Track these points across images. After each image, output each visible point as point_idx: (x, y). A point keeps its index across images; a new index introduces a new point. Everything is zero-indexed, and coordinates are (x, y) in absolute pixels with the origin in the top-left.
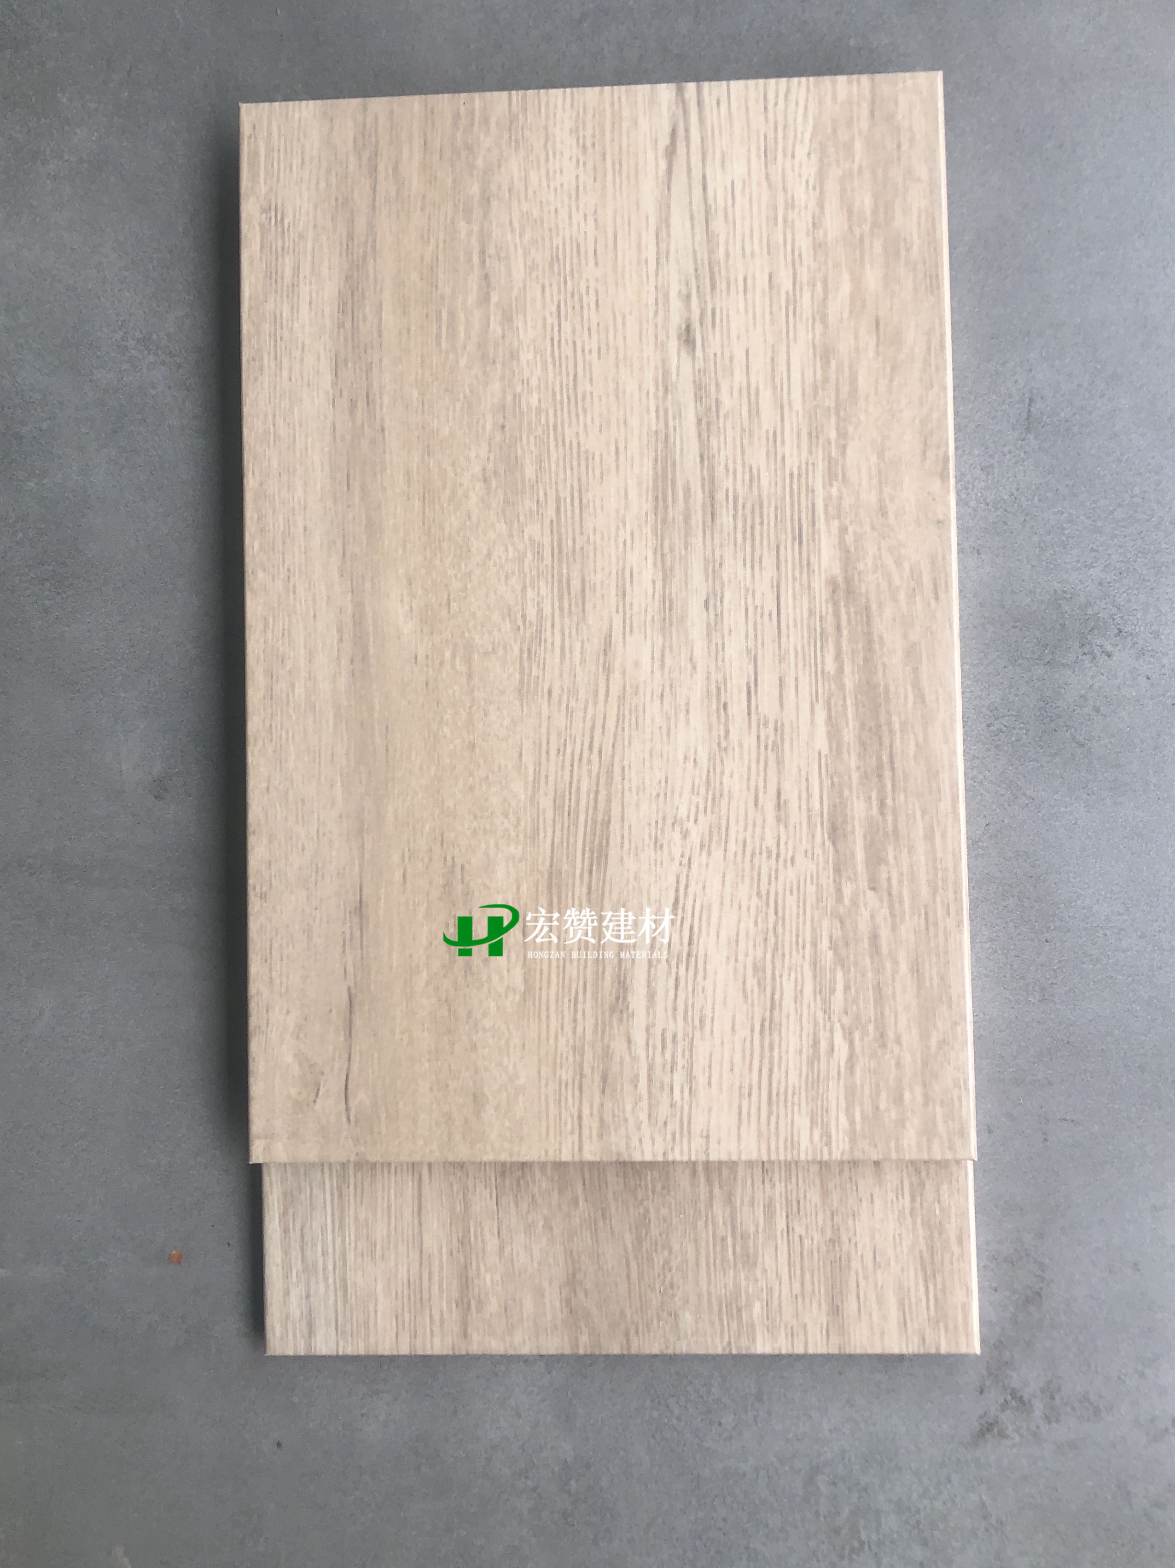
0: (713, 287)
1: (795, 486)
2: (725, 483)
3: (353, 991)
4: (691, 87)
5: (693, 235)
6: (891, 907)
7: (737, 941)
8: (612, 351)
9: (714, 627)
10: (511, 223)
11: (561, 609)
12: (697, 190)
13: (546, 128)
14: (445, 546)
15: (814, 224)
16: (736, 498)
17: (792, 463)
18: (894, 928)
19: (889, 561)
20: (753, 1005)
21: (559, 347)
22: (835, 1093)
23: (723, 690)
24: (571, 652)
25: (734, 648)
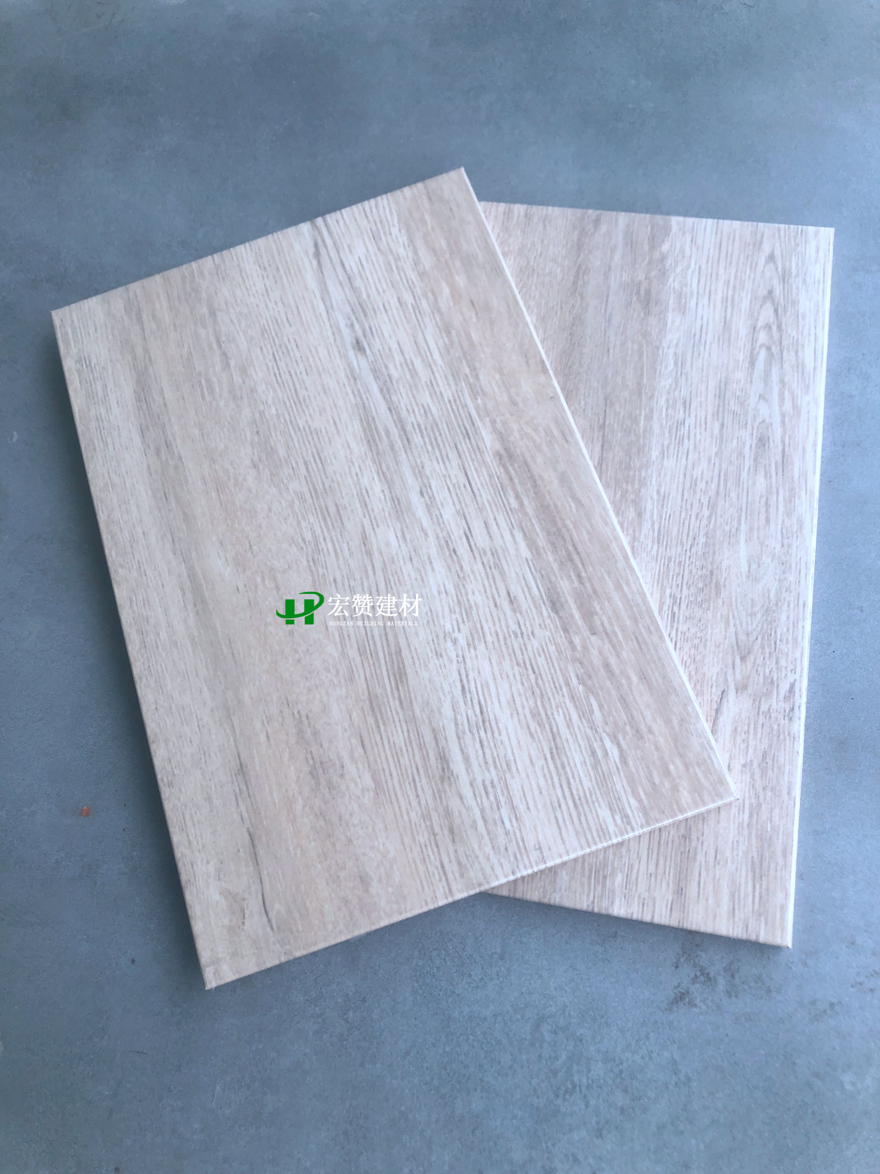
0: (366, 315)
1: (454, 407)
2: (410, 420)
3: (251, 830)
4: (319, 221)
5: (345, 293)
6: (610, 642)
7: (514, 701)
8: (314, 369)
9: (431, 505)
10: (231, 320)
11: (327, 526)
12: (339, 269)
13: (239, 265)
14: (239, 513)
15: (415, 264)
16: (419, 426)
17: (448, 394)
18: (618, 655)
19: (528, 430)
20: (540, 742)
21: (281, 377)
22: (620, 784)
23: (449, 542)
24: (342, 551)
25: (448, 513)
